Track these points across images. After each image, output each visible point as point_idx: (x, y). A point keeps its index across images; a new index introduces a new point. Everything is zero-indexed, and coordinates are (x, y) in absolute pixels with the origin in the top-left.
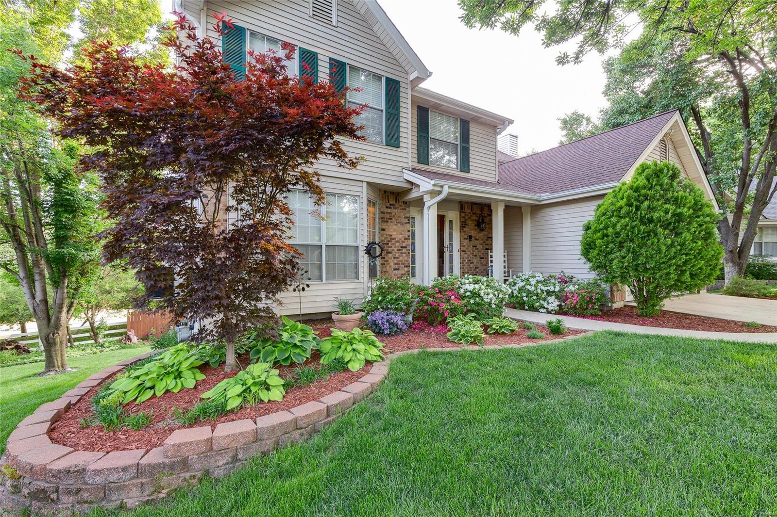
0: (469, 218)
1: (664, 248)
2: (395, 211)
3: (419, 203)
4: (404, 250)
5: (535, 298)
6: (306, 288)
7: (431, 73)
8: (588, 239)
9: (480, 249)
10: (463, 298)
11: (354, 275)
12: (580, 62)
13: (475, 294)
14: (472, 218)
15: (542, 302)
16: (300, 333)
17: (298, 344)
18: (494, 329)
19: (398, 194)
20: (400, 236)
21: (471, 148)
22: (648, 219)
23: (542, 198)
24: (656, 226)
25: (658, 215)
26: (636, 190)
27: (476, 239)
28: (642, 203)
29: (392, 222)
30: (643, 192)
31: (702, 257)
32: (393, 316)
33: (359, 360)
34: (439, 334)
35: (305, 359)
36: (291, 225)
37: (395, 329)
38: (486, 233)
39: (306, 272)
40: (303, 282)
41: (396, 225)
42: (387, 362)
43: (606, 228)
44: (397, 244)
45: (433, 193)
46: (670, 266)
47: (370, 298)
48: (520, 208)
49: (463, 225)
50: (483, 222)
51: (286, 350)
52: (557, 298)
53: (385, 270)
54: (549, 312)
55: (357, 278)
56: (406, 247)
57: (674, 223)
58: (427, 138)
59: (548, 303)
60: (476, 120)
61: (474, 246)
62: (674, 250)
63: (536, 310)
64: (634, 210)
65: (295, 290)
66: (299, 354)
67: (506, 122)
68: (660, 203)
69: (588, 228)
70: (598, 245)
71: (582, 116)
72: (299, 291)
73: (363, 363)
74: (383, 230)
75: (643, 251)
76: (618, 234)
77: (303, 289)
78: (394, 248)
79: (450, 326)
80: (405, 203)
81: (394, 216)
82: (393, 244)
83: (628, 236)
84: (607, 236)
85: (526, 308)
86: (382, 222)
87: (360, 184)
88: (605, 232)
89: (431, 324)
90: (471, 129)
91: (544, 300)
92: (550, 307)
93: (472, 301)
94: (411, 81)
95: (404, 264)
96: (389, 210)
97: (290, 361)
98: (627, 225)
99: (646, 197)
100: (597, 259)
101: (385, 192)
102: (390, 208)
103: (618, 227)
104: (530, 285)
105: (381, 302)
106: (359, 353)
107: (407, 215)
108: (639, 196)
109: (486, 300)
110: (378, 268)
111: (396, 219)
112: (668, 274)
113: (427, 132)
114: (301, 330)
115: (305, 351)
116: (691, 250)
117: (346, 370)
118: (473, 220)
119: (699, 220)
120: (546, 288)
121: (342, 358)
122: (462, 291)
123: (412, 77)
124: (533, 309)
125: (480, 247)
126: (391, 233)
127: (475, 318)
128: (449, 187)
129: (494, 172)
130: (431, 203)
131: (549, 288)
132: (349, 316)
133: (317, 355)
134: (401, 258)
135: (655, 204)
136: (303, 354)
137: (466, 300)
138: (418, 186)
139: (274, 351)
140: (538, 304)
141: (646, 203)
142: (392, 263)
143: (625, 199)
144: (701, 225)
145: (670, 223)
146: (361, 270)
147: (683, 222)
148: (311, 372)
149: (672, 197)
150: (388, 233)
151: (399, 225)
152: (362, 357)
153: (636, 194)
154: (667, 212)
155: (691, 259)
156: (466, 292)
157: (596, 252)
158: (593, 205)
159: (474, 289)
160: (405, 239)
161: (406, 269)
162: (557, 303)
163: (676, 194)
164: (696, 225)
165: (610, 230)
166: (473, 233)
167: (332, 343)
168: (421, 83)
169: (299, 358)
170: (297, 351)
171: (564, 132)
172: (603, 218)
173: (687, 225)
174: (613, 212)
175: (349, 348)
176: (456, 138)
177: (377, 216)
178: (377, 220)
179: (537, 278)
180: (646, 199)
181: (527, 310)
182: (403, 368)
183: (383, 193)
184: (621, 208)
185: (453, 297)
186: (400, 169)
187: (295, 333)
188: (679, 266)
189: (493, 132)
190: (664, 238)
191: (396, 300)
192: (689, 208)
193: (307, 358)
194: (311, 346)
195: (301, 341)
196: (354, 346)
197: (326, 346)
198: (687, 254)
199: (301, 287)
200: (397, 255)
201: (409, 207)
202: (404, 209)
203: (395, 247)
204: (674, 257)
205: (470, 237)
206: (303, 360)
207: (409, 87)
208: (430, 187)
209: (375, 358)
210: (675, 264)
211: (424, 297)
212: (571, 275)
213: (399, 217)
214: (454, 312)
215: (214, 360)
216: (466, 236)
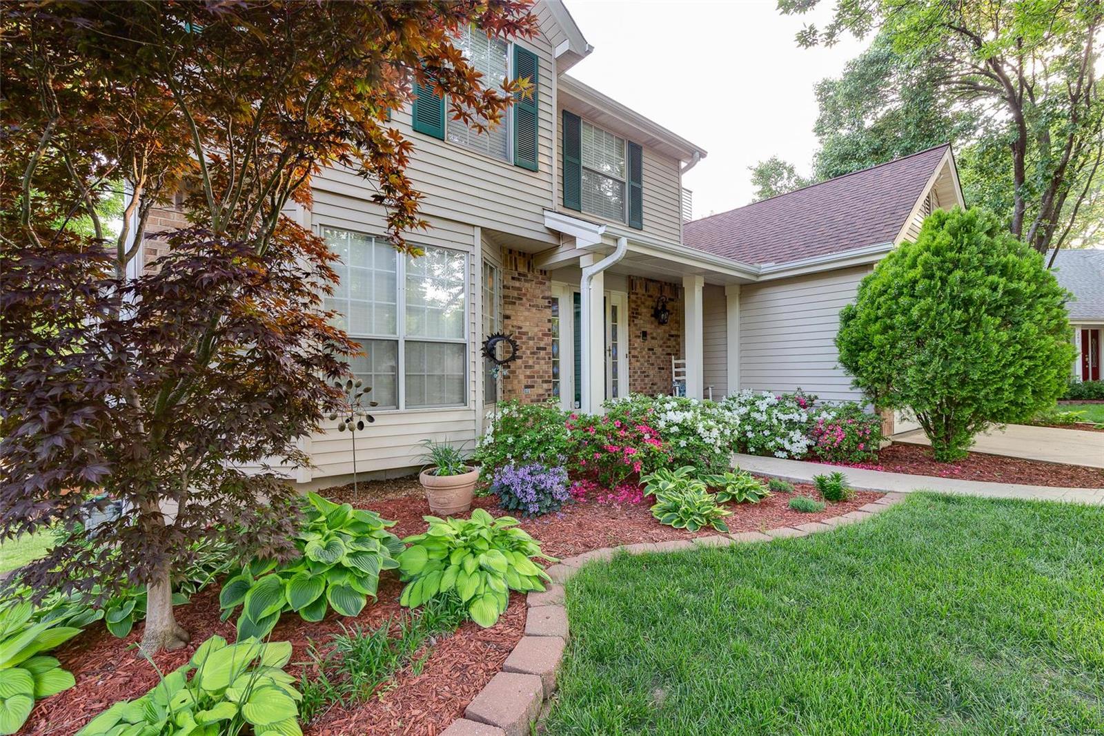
0: (643, 303)
1: (995, 348)
2: (527, 285)
3: (572, 271)
4: (542, 353)
5: (767, 433)
6: (366, 423)
7: (591, 48)
8: (854, 334)
9: (658, 354)
10: (666, 437)
11: (456, 397)
12: (835, 42)
13: (687, 430)
14: (647, 303)
15: (778, 439)
16: (352, 533)
17: (347, 562)
18: (729, 494)
19: (532, 256)
20: (536, 330)
21: (644, 191)
22: (963, 300)
23: (762, 271)
24: (978, 310)
25: (980, 293)
26: (937, 252)
27: (653, 338)
28: (950, 272)
29: (522, 305)
30: (950, 255)
31: (1053, 363)
32: (543, 477)
33: (495, 593)
34: (628, 506)
35: (364, 602)
36: (331, 283)
37: (548, 502)
38: (667, 328)
39: (367, 390)
40: (360, 410)
41: (529, 310)
42: (557, 591)
43: (890, 314)
44: (531, 343)
45: (599, 252)
46: (1003, 378)
47: (491, 439)
48: (722, 288)
49: (634, 315)
50: (664, 310)
51: (314, 581)
52: (806, 432)
53: (509, 388)
54: (791, 457)
55: (463, 400)
56: (544, 349)
57: (1008, 307)
58: (578, 165)
59: (791, 442)
60: (653, 145)
61: (649, 349)
62: (1011, 350)
63: (770, 454)
64: (939, 284)
65: (342, 428)
66: (348, 591)
67: (694, 154)
68: (980, 273)
69: (848, 317)
70: (876, 343)
71: (783, 165)
72: (352, 429)
73: (504, 600)
74: (507, 317)
75: (959, 352)
76: (915, 326)
77: (361, 425)
78: (525, 350)
79: (650, 490)
80: (544, 272)
81: (525, 295)
82: (524, 343)
83: (933, 327)
84: (892, 328)
85: (752, 450)
86: (505, 303)
87: (469, 230)
88: (889, 321)
89: (604, 486)
90: (644, 159)
91: (783, 436)
92: (795, 449)
93: (683, 443)
94: (557, 59)
95: (541, 377)
96: (517, 284)
97: (324, 610)
98: (929, 310)
99: (956, 264)
100: (874, 367)
101: (510, 251)
102: (519, 280)
103: (915, 312)
104: (758, 411)
105: (513, 446)
106: (493, 574)
107: (547, 294)
108: (943, 262)
109: (707, 441)
110: (499, 386)
111: (529, 300)
112: (1000, 390)
113: (578, 157)
114: (356, 525)
115: (362, 579)
116: (1037, 351)
117: (466, 624)
118: (648, 307)
119: (1045, 300)
120: (786, 417)
121: (455, 591)
122: (662, 424)
123: (559, 51)
124: (763, 452)
125: (658, 350)
126: (520, 324)
127: (692, 476)
128: (629, 242)
129: (677, 232)
130: (592, 269)
131: (791, 416)
132: (455, 478)
133: (392, 582)
134: (537, 367)
135: (972, 274)
136: (358, 588)
137: (672, 441)
138: (572, 239)
139: (283, 587)
140: (773, 443)
141: (958, 274)
142: (522, 375)
143: (920, 268)
144: (1048, 310)
145: (1001, 306)
146: (470, 387)
147: (1020, 305)
148: (379, 650)
149: (997, 264)
150: (515, 324)
151: (534, 310)
152: (500, 585)
153: (939, 259)
154: (994, 288)
155: (1036, 366)
156: (669, 425)
157: (872, 355)
158: (856, 280)
159: (684, 421)
160: (544, 335)
161: (545, 386)
162: (805, 442)
163: (1002, 258)
164: (1043, 310)
165: (899, 318)
166: (648, 328)
167: (428, 551)
168: (569, 68)
169: (350, 602)
170: (344, 581)
171: (759, 188)
172: (882, 299)
173: (1027, 309)
174: (900, 288)
175: (471, 564)
176: (622, 171)
177: (497, 292)
178: (497, 300)
179: (768, 400)
180: (956, 267)
181: (750, 453)
182: (599, 606)
183: (506, 252)
184: (915, 282)
185: (647, 436)
186: (539, 210)
187: (339, 535)
188: (1017, 377)
189: (676, 168)
190: (993, 332)
191: (540, 443)
192: (1029, 282)
193: (369, 598)
194: (379, 561)
195: (354, 555)
196: (482, 559)
197: (415, 560)
198: (1031, 358)
199: (355, 422)
200: (531, 362)
201: (550, 280)
202: (541, 283)
203: (527, 349)
204: (1011, 364)
205: (645, 334)
206: (357, 605)
207: (553, 68)
208: (597, 240)
209: (530, 585)
210: (1012, 375)
211: (597, 436)
212: (813, 395)
213: (534, 296)
214: (651, 463)
215: (119, 616)
216: (638, 333)
